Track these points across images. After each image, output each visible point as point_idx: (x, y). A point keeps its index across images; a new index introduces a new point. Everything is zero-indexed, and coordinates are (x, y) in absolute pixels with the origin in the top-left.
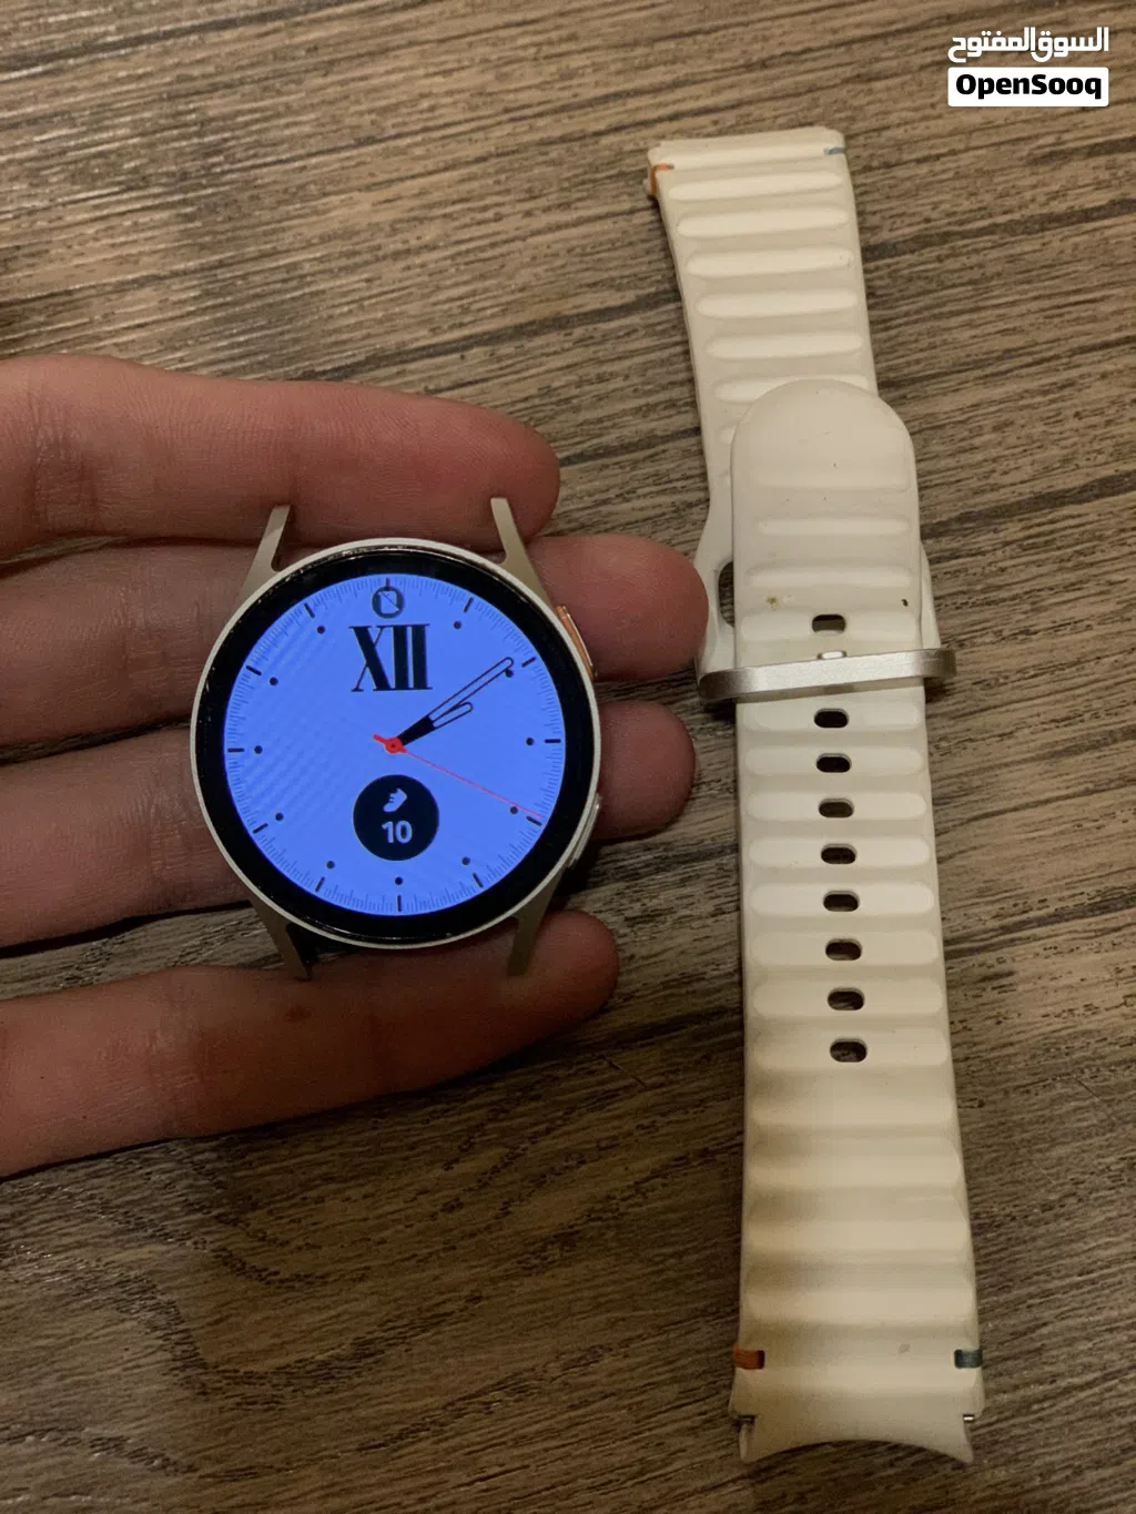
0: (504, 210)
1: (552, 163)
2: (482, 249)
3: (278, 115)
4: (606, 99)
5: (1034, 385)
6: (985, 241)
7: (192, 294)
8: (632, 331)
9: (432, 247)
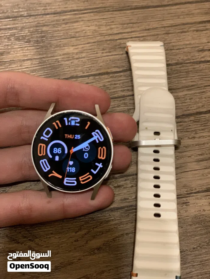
0: (99, 52)
1: (108, 44)
2: (93, 59)
3: (56, 31)
4: (118, 34)
5: (197, 92)
6: (188, 65)
7: (37, 62)
8: (121, 76)
9: (84, 58)
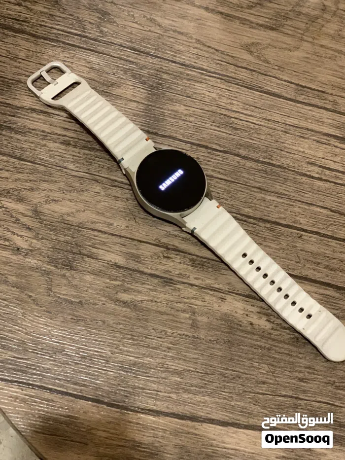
0: (207, 122)
1: (221, 118)
2: (200, 127)
3: (175, 84)
4: (236, 112)
5: (286, 202)
6: (291, 172)
7: (143, 108)
9: (191, 122)
